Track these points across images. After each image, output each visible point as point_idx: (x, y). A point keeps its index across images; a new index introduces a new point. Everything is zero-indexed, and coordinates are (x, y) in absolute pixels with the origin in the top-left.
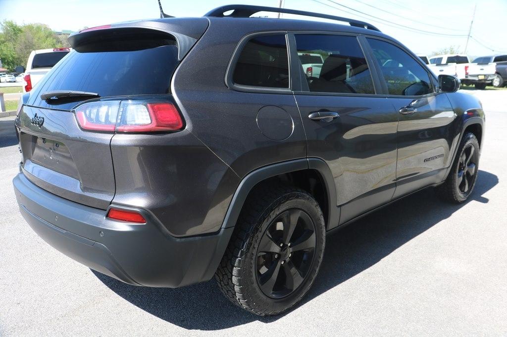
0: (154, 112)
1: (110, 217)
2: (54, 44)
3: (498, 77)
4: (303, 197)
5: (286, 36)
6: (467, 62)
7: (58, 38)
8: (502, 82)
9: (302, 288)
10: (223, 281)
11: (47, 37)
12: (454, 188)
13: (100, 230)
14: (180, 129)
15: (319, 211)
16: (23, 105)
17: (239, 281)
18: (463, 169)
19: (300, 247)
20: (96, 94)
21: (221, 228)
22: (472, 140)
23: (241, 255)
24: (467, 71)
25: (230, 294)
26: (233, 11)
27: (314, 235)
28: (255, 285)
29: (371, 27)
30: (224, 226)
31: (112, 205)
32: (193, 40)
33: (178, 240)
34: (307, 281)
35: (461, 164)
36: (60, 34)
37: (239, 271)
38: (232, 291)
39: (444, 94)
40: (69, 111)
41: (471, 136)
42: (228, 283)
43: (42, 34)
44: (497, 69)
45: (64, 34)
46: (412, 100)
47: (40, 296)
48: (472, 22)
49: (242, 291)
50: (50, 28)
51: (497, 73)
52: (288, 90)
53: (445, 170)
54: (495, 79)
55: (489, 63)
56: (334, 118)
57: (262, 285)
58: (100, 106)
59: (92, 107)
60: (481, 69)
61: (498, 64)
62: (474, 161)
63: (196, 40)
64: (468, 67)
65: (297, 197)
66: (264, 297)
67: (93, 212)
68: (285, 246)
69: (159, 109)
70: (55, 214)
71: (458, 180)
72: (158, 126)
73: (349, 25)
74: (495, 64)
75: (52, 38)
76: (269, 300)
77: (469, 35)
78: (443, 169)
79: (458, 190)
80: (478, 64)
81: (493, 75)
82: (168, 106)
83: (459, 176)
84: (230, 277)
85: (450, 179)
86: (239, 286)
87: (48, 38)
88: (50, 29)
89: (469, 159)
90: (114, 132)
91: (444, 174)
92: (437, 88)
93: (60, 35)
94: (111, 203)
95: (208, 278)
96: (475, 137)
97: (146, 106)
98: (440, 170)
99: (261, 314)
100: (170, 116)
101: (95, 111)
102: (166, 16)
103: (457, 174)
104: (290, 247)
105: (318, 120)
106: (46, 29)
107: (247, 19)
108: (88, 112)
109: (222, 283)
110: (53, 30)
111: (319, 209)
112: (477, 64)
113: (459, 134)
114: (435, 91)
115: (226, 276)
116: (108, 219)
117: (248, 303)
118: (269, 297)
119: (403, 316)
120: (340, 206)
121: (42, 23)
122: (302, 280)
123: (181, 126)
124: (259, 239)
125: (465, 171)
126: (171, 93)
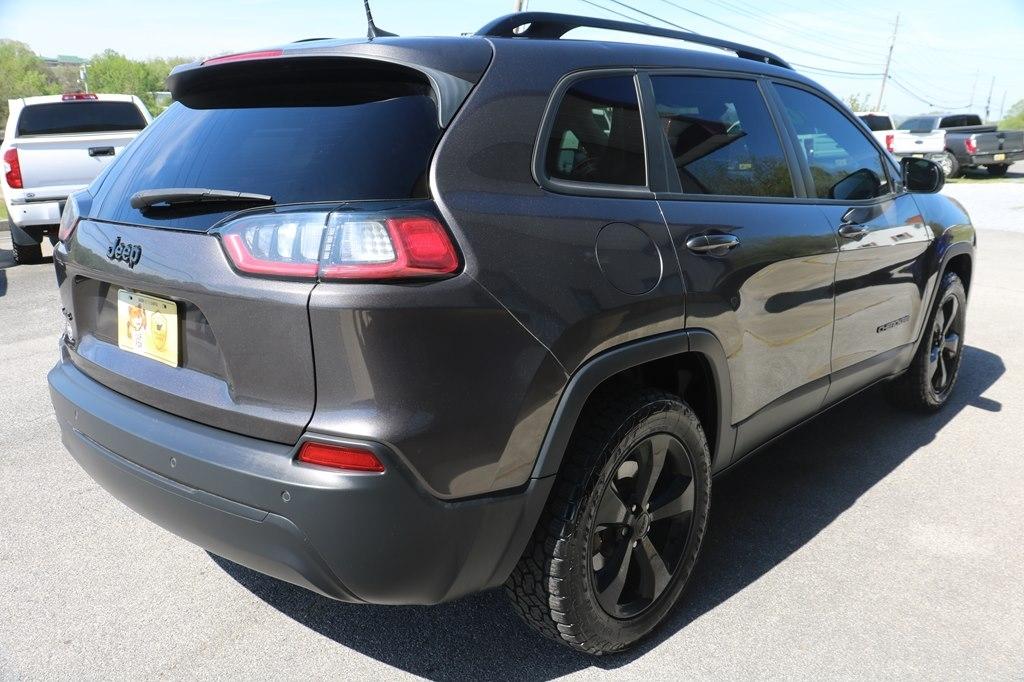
0: (402, 236)
1: (304, 461)
2: (42, 85)
3: (949, 157)
4: (676, 408)
5: (635, 79)
6: (889, 127)
7: (50, 73)
8: (957, 167)
9: (669, 594)
10: (521, 586)
11: (27, 69)
12: (924, 383)
13: (283, 489)
14: (454, 272)
15: (701, 437)
16: (80, 219)
17: (560, 586)
18: (939, 346)
19: (668, 511)
20: (268, 198)
21: (530, 478)
22: (955, 288)
23: (566, 534)
24: (891, 146)
25: (536, 612)
26: (527, 26)
27: (692, 485)
28: (589, 595)
29: (775, 61)
30: (536, 474)
31: (307, 435)
32: (466, 86)
33: (448, 506)
34: (677, 580)
35: (936, 335)
36: (54, 63)
37: (560, 565)
38: (542, 607)
39: (909, 196)
40: (205, 234)
41: (953, 278)
42: (534, 590)
43: (16, 62)
44: (947, 141)
45: (64, 64)
46: (848, 207)
47: (112, 624)
48: (892, 48)
49: (565, 606)
50: (33, 49)
51: (948, 149)
52: (645, 190)
53: (910, 347)
54: (944, 162)
55: (933, 131)
56: (732, 248)
57: (601, 592)
58: (279, 223)
59: (261, 224)
60: (917, 142)
61: (948, 132)
62: (956, 329)
63: (472, 85)
64: (892, 137)
65: (668, 408)
66: (605, 618)
67: (265, 450)
68: (639, 509)
69: (411, 230)
70: (170, 455)
71: (931, 368)
72: (411, 267)
73: (736, 56)
74: (943, 132)
75: (36, 73)
76: (613, 623)
77: (885, 75)
78: (907, 345)
79: (929, 386)
80: (911, 132)
81: (941, 153)
82: (426, 223)
83: (933, 359)
84: (539, 578)
85: (917, 364)
86: (560, 596)
87: (29, 72)
88: (33, 53)
89: (948, 325)
90: (315, 280)
91: (908, 355)
92: (896, 185)
93: (56, 65)
94: (305, 430)
95: (500, 580)
96: (959, 281)
97: (384, 224)
98: (901, 348)
99: (597, 651)
100: (432, 244)
101: (265, 233)
102: (380, 33)
103: (929, 355)
104: (649, 511)
105: (704, 252)
106: (24, 51)
107: (557, 41)
108: (250, 236)
109: (519, 590)
110: (38, 55)
111: (702, 433)
112: (909, 131)
113: (936, 274)
114: (894, 190)
115: (530, 576)
116: (298, 465)
117: (574, 631)
118: (614, 617)
119: (874, 647)
120: (736, 426)
121: (15, 39)
122: (670, 577)
123: (455, 266)
124: (599, 499)
125: (941, 349)
126: (431, 197)
